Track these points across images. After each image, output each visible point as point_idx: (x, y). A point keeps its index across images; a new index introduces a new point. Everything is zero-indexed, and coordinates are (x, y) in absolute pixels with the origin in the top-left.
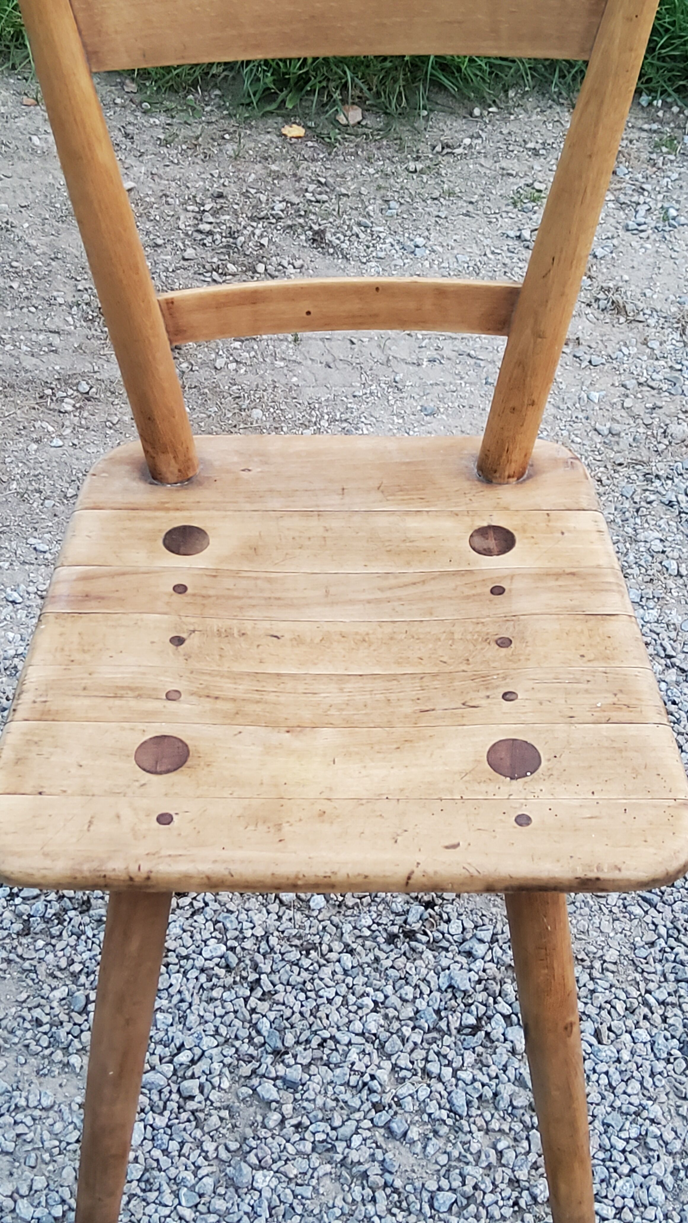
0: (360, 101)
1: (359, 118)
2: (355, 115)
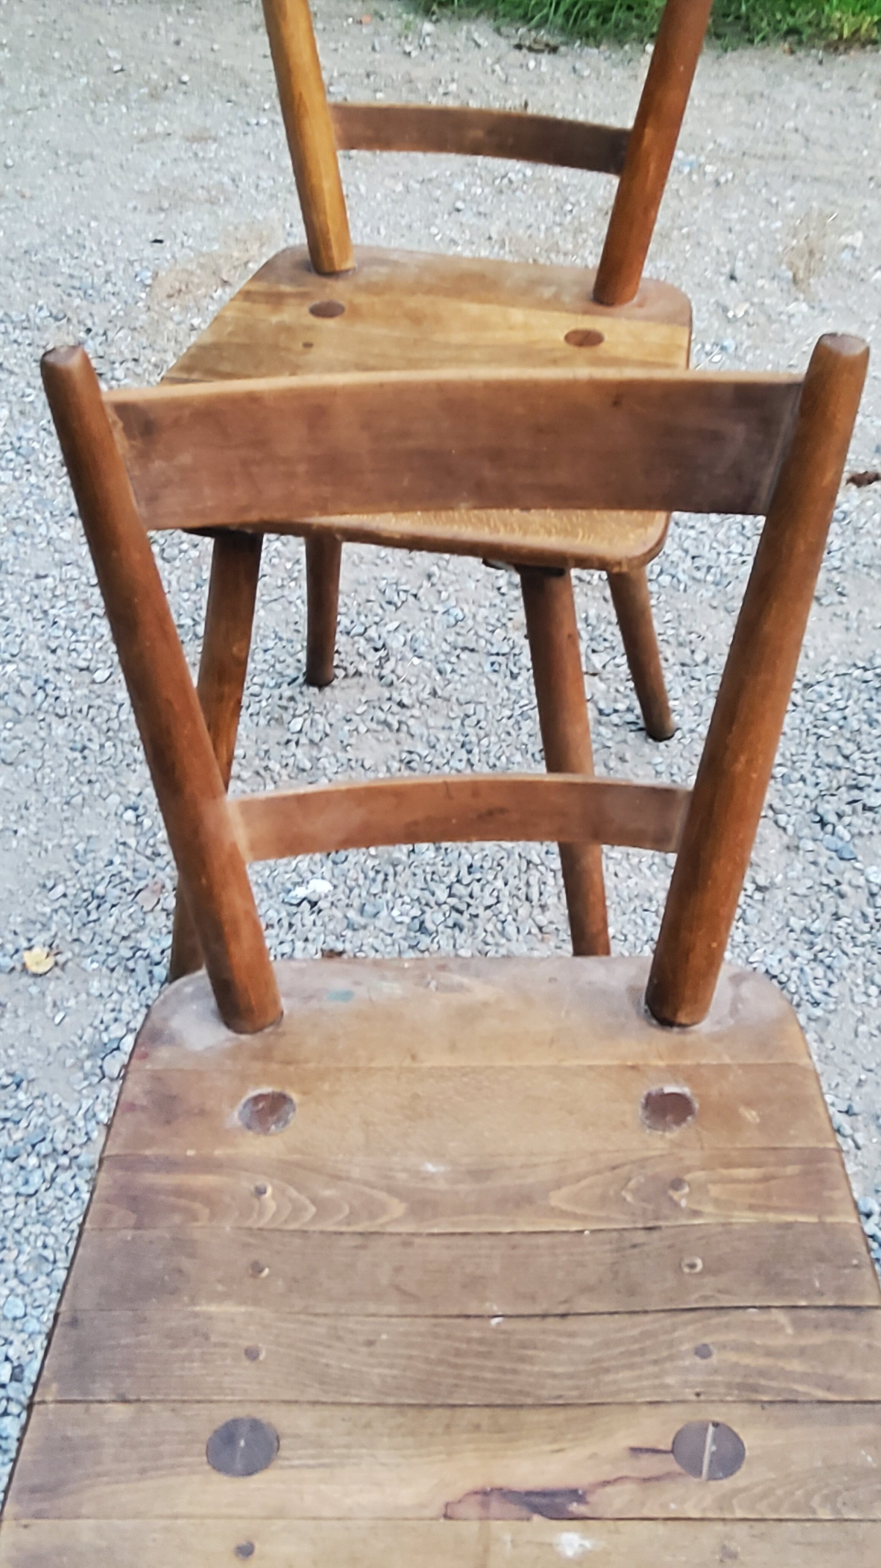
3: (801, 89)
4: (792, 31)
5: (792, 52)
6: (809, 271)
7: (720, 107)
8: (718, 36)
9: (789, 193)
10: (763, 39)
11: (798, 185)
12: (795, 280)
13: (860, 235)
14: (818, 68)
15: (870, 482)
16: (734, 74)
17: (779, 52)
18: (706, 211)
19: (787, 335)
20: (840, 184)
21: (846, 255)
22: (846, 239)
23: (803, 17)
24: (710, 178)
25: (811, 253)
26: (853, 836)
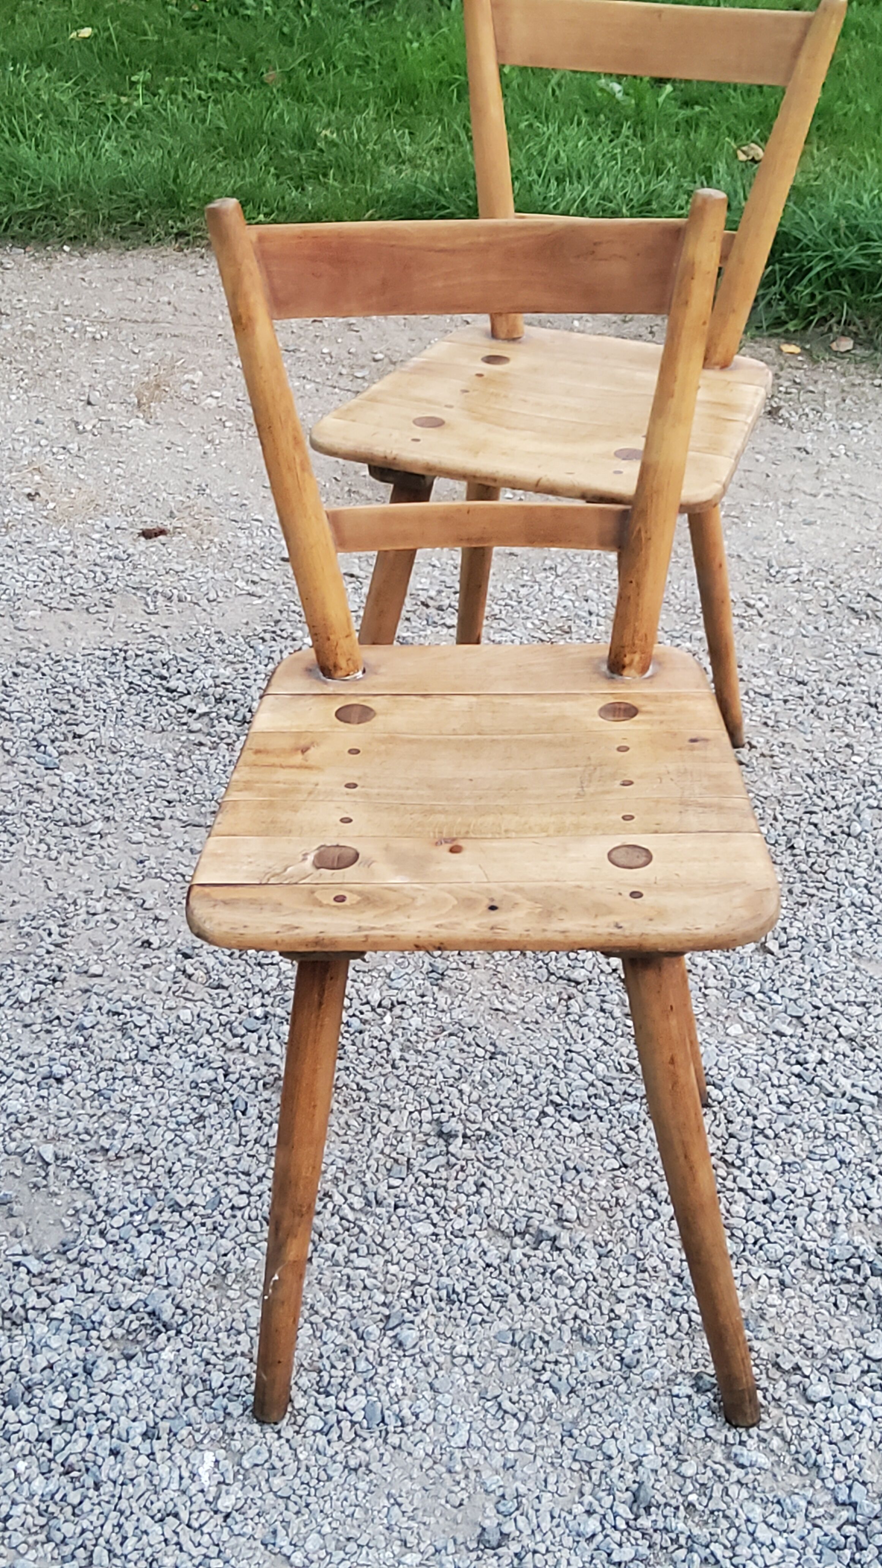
0: (855, 336)
1: (850, 347)
2: (846, 344)
3: (181, 275)
4: (181, 234)
5: (181, 250)
6: (152, 398)
7: (112, 288)
8: (122, 238)
9: (151, 345)
10: (159, 240)
11: (160, 340)
12: (139, 405)
13: (200, 373)
14: (199, 261)
15: (156, 535)
16: (131, 265)
17: (170, 250)
18: (79, 359)
19: (123, 441)
20: (194, 339)
21: (187, 387)
22: (186, 377)
23: (191, 222)
24: (89, 335)
25: (158, 386)
26: (60, 754)
